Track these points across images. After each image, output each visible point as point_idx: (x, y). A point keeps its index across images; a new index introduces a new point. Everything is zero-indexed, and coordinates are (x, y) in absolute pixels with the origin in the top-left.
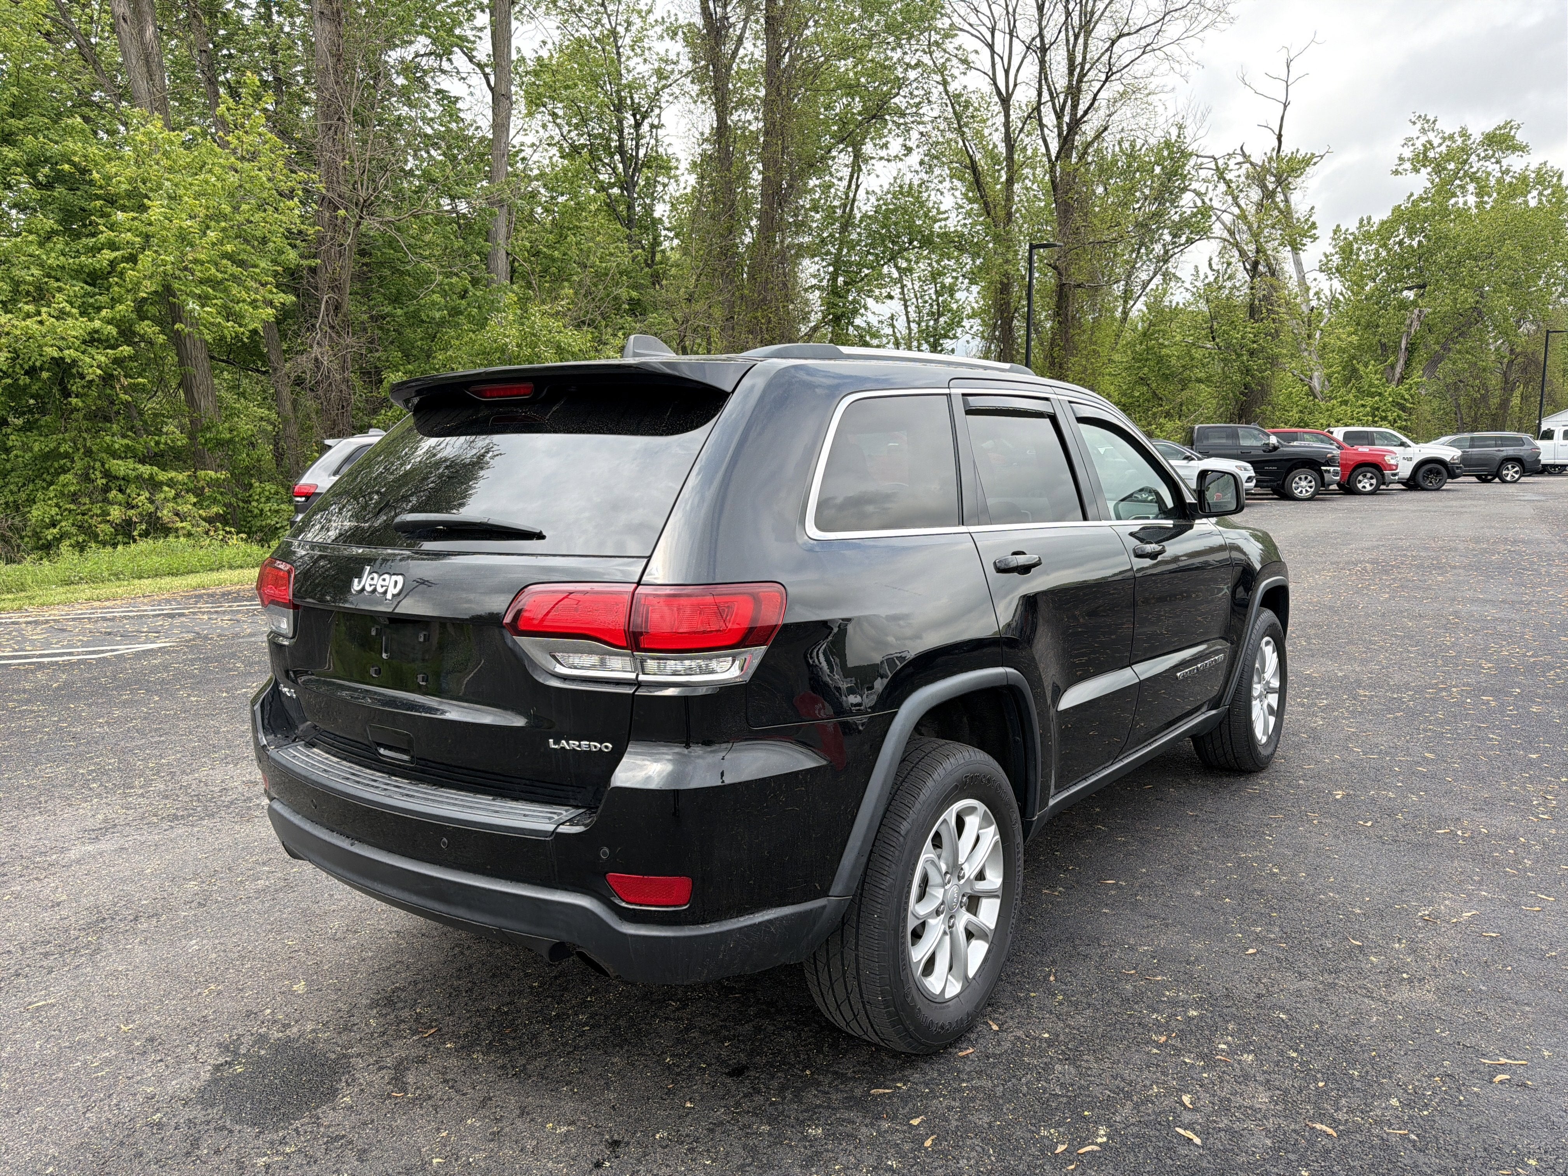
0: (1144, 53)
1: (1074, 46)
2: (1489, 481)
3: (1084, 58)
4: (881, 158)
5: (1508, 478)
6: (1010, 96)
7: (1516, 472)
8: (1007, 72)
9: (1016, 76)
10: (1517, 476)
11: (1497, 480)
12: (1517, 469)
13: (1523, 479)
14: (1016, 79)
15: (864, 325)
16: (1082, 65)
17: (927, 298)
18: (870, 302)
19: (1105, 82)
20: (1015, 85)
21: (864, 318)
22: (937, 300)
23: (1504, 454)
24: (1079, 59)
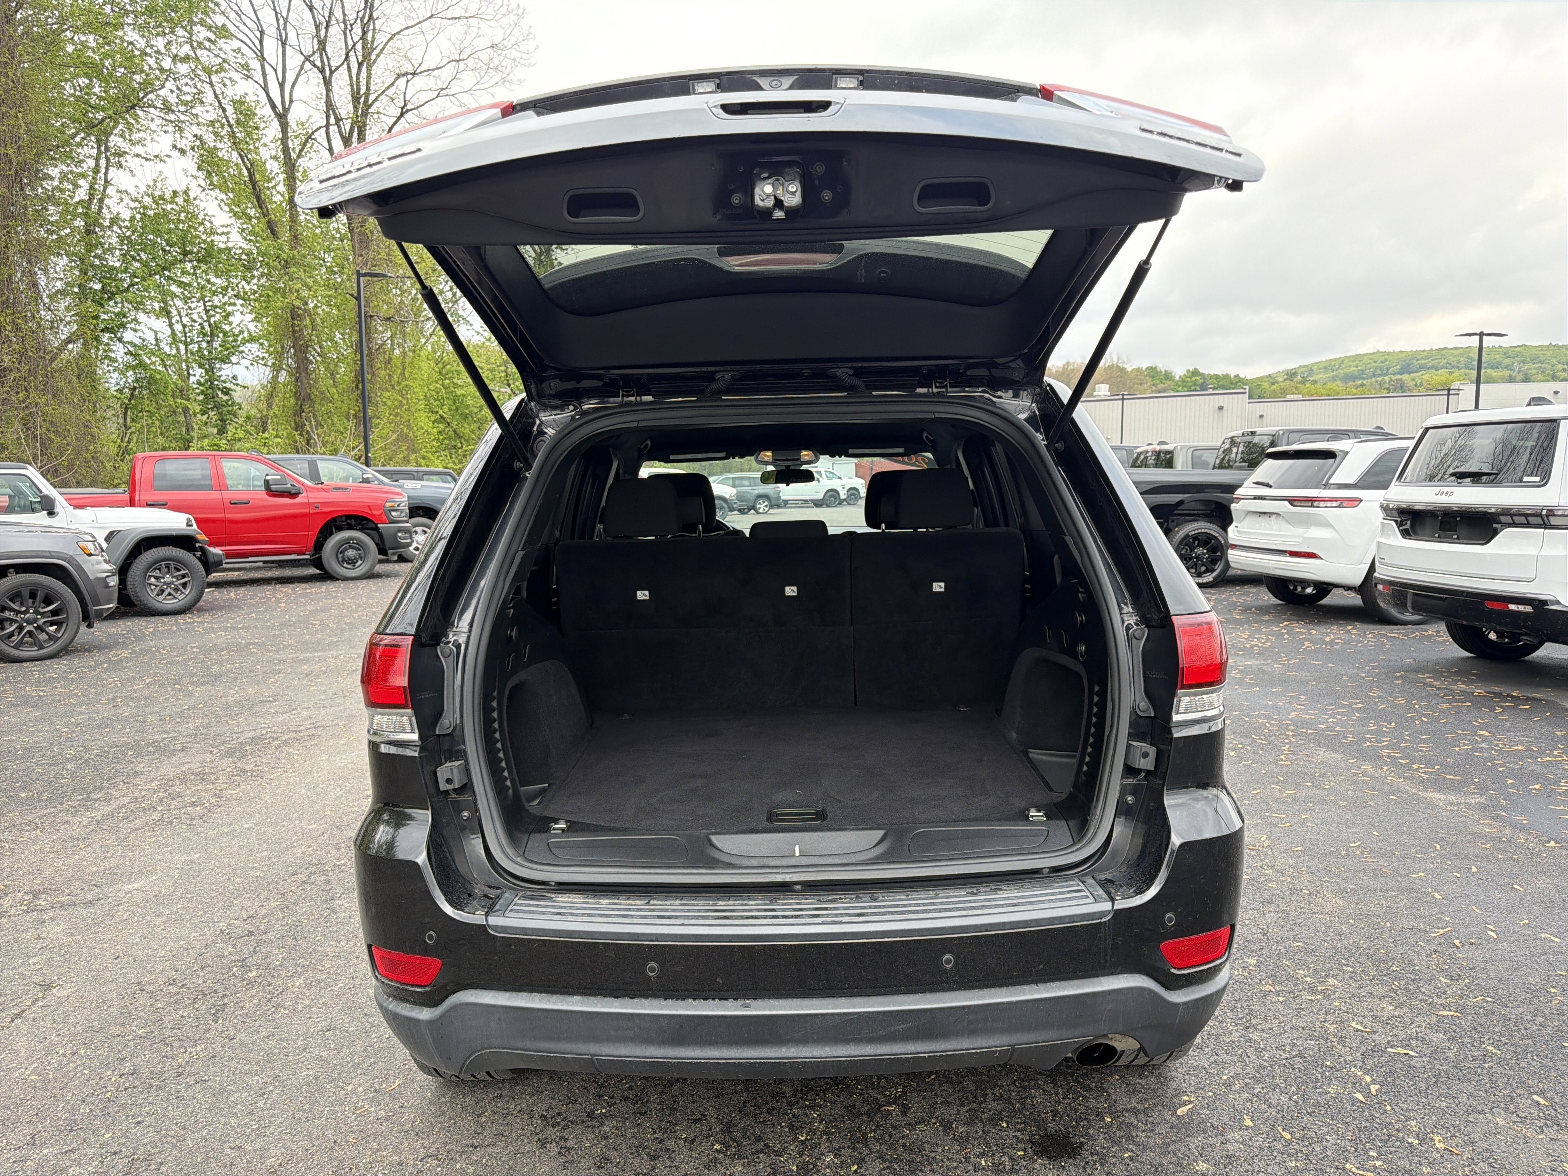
0: (438, 96)
1: (358, 74)
2: (746, 513)
3: (368, 88)
4: (138, 155)
5: (761, 511)
6: (286, 110)
7: (766, 506)
8: (282, 86)
9: (291, 92)
10: (767, 509)
11: (752, 511)
12: (766, 503)
13: (771, 511)
14: (291, 96)
15: (137, 341)
16: (367, 95)
17: (195, 317)
18: (141, 316)
19: (399, 118)
20: (291, 101)
21: (139, 334)
22: (208, 321)
23: (756, 492)
24: (363, 90)
